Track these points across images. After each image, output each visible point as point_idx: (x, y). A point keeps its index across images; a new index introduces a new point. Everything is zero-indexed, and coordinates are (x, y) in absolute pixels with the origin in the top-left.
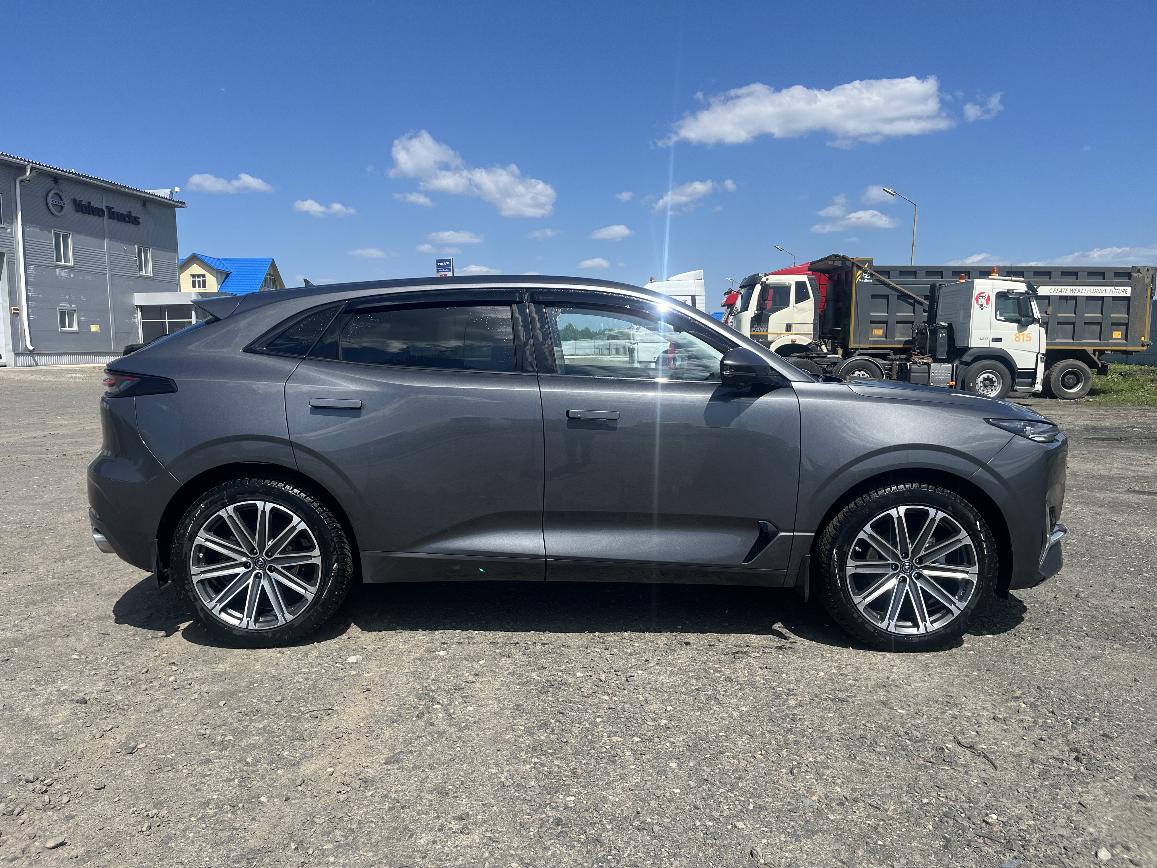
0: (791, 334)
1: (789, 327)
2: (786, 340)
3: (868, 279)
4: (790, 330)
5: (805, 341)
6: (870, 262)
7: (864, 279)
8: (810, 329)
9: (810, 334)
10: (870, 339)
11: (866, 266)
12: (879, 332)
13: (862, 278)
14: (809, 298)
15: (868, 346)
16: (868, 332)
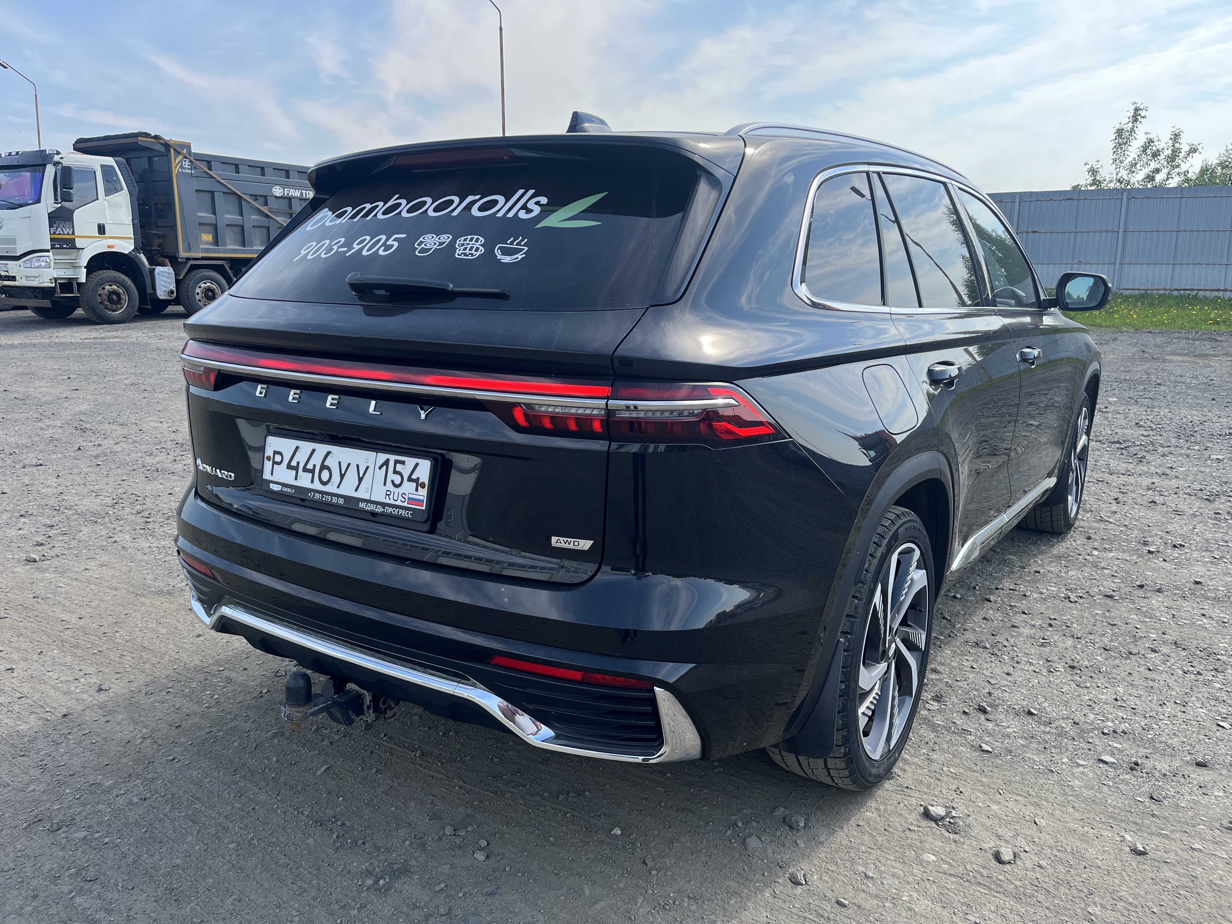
0: (106, 238)
1: (101, 229)
2: (100, 246)
3: (188, 169)
4: (104, 234)
5: (126, 247)
6: (188, 146)
7: (185, 168)
8: (129, 232)
9: (131, 238)
10: (201, 246)
11: (185, 151)
12: (207, 237)
13: (182, 167)
14: (122, 189)
15: (200, 255)
16: (197, 238)
